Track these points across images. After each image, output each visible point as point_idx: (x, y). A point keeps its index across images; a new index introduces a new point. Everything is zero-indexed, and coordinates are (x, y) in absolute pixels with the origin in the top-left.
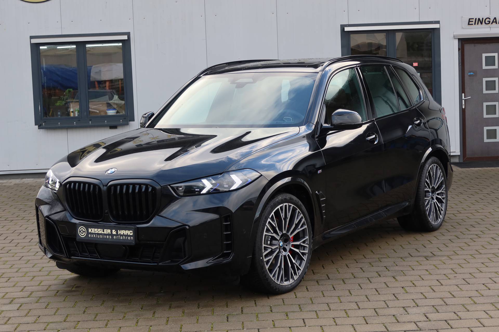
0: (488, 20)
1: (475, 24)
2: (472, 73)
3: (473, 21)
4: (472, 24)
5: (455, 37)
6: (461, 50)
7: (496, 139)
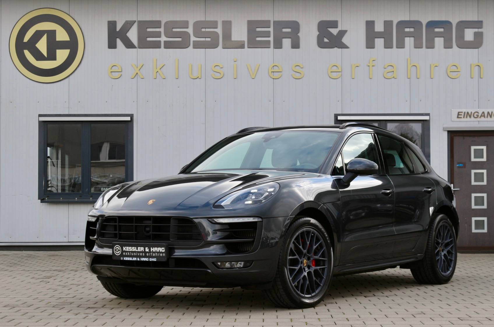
0: (477, 114)
1: (464, 117)
2: (461, 165)
3: (461, 115)
4: (461, 118)
5: (444, 129)
6: (450, 142)
7: (484, 229)
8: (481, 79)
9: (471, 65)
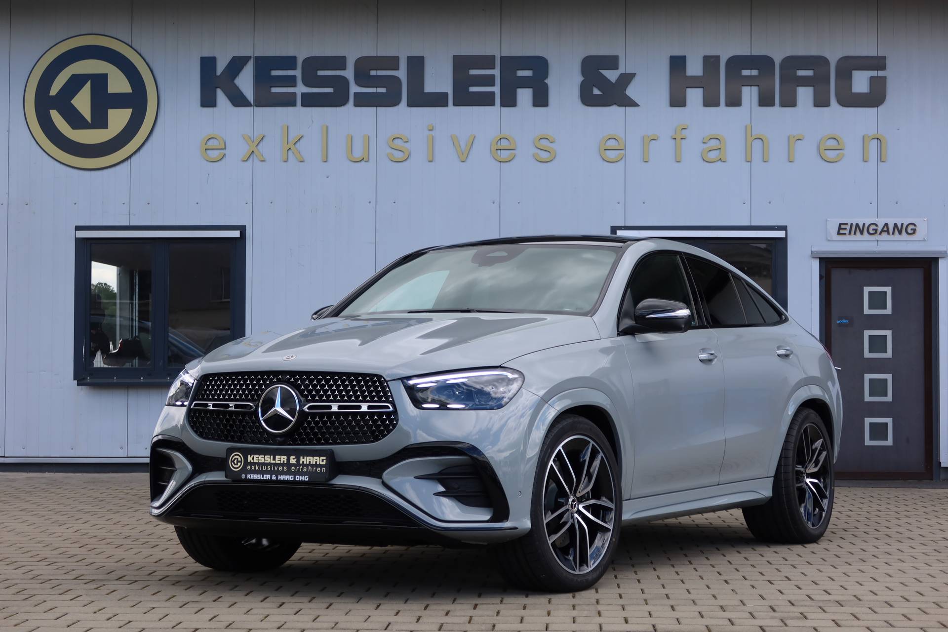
0: (874, 227)
1: (850, 233)
2: (844, 321)
3: (845, 229)
4: (845, 234)
5: (814, 255)
6: (824, 279)
7: (887, 440)
8: (883, 164)
9: (864, 137)
